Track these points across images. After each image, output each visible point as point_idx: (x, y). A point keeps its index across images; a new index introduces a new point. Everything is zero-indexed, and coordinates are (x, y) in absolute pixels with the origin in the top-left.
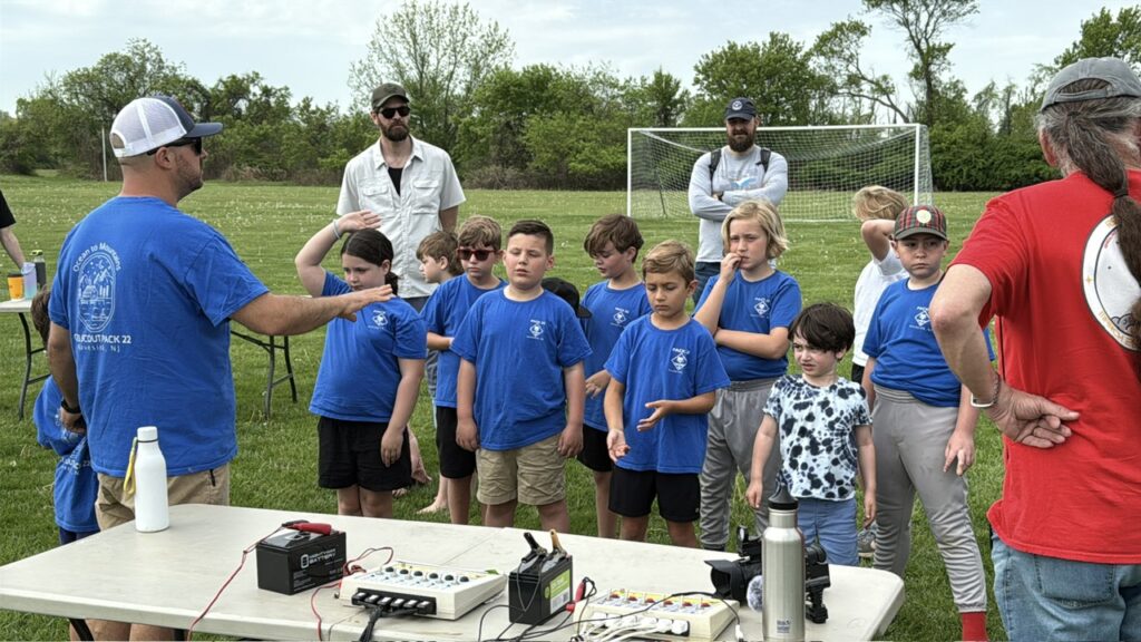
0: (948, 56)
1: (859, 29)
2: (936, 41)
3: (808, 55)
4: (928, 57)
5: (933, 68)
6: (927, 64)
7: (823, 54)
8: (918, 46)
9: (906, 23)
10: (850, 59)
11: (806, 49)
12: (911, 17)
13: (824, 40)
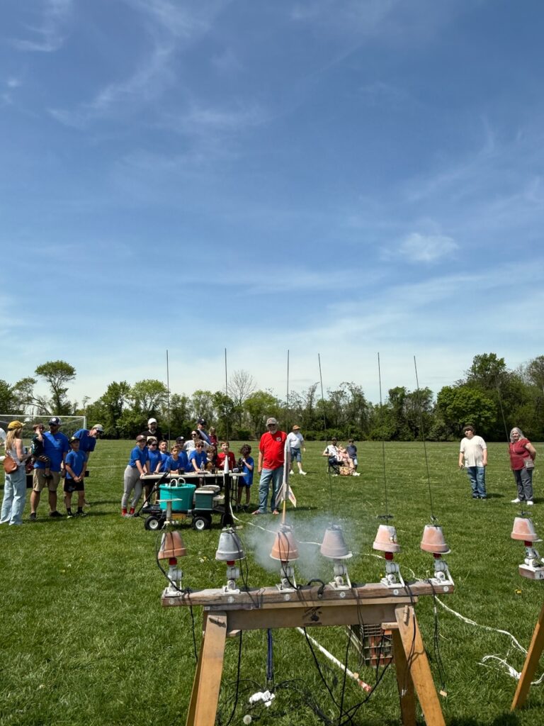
0: (67, 393)
1: (33, 382)
2: (61, 387)
3: (13, 389)
4: (59, 393)
5: (60, 397)
6: (58, 396)
7: (20, 389)
8: (55, 389)
9: (51, 381)
10: (30, 391)
11: (12, 386)
12: (53, 379)
13: (19, 384)
